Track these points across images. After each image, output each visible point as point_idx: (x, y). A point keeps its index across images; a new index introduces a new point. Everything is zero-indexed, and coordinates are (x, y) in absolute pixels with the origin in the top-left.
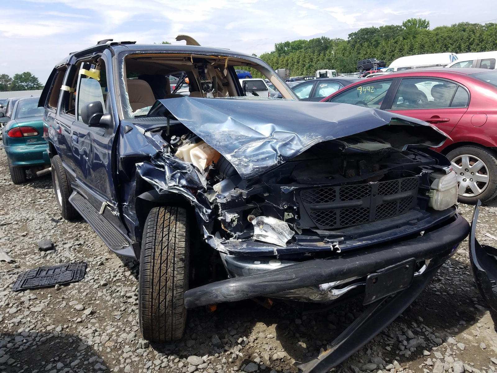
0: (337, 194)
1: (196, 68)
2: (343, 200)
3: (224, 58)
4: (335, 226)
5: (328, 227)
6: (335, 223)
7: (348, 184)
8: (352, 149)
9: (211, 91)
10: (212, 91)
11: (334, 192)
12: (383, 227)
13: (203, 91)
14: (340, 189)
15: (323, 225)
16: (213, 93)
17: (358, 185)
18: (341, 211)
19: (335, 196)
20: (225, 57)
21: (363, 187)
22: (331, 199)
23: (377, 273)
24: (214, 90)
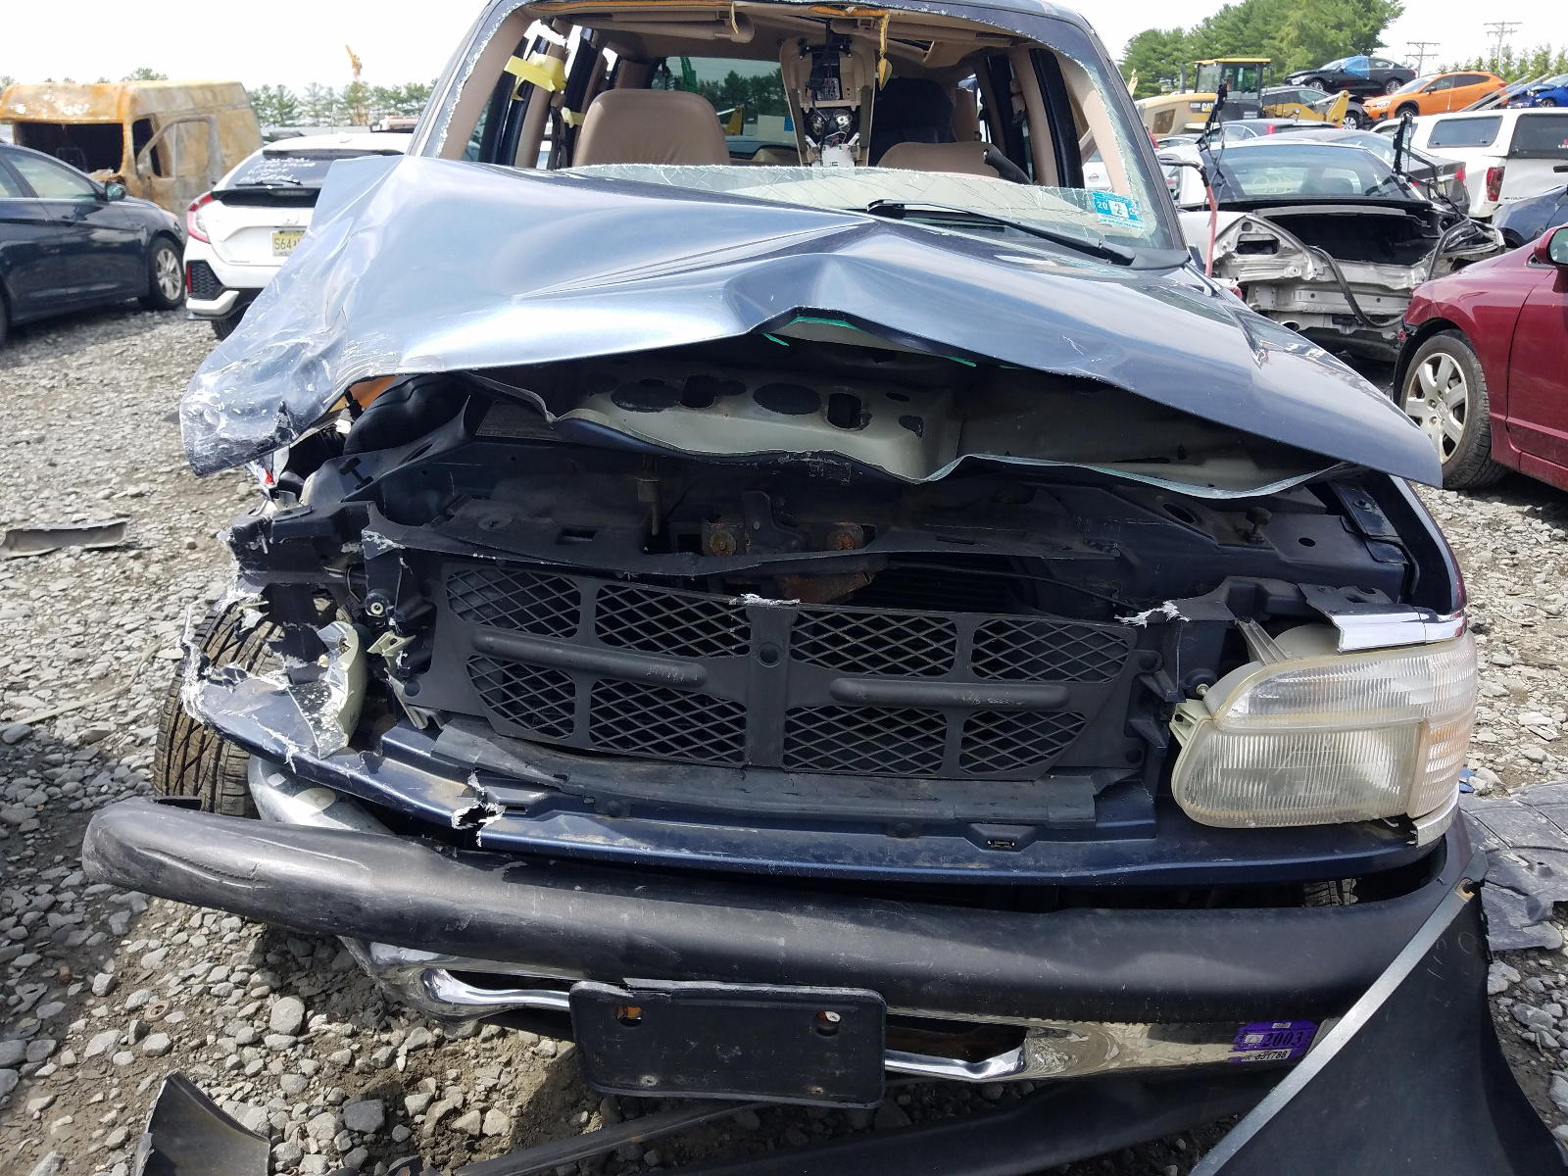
0: (587, 609)
1: (803, 52)
2: (611, 640)
3: (874, 13)
4: (566, 739)
5: (532, 733)
6: (569, 725)
7: (643, 578)
8: (594, 427)
9: (846, 142)
10: (851, 143)
11: (576, 598)
12: (787, 804)
13: (809, 139)
14: (601, 593)
15: (514, 721)
16: (852, 149)
17: (683, 594)
18: (597, 685)
19: (575, 616)
20: (880, 12)
21: (708, 609)
22: (558, 623)
23: (624, 986)
24: (856, 136)
